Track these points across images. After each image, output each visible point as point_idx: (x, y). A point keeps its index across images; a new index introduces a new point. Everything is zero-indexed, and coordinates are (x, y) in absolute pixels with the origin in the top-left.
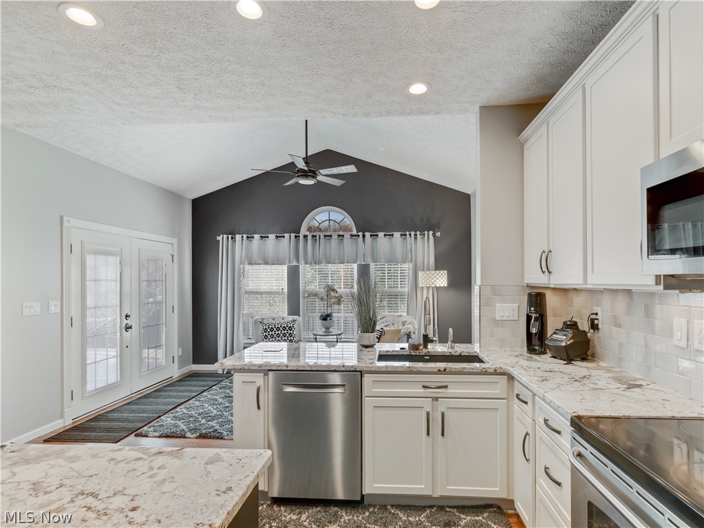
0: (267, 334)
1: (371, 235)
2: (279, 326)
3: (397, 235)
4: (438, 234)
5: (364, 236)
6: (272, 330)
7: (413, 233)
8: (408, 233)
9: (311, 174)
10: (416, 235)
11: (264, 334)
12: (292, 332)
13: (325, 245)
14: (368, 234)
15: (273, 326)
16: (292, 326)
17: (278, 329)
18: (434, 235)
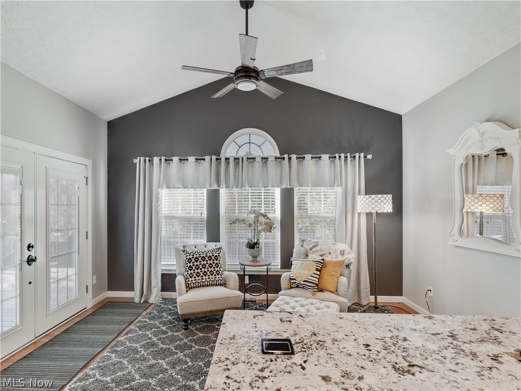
0: (191, 264)
1: (297, 158)
2: (205, 255)
3: (325, 157)
4: (370, 157)
5: (290, 158)
6: (197, 260)
7: (343, 155)
8: (337, 155)
9: (254, 75)
10: (346, 157)
11: (189, 265)
12: (218, 262)
13: (248, 168)
14: (294, 157)
15: (198, 256)
16: (217, 255)
17: (203, 259)
18: (365, 157)
